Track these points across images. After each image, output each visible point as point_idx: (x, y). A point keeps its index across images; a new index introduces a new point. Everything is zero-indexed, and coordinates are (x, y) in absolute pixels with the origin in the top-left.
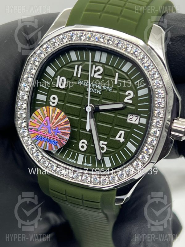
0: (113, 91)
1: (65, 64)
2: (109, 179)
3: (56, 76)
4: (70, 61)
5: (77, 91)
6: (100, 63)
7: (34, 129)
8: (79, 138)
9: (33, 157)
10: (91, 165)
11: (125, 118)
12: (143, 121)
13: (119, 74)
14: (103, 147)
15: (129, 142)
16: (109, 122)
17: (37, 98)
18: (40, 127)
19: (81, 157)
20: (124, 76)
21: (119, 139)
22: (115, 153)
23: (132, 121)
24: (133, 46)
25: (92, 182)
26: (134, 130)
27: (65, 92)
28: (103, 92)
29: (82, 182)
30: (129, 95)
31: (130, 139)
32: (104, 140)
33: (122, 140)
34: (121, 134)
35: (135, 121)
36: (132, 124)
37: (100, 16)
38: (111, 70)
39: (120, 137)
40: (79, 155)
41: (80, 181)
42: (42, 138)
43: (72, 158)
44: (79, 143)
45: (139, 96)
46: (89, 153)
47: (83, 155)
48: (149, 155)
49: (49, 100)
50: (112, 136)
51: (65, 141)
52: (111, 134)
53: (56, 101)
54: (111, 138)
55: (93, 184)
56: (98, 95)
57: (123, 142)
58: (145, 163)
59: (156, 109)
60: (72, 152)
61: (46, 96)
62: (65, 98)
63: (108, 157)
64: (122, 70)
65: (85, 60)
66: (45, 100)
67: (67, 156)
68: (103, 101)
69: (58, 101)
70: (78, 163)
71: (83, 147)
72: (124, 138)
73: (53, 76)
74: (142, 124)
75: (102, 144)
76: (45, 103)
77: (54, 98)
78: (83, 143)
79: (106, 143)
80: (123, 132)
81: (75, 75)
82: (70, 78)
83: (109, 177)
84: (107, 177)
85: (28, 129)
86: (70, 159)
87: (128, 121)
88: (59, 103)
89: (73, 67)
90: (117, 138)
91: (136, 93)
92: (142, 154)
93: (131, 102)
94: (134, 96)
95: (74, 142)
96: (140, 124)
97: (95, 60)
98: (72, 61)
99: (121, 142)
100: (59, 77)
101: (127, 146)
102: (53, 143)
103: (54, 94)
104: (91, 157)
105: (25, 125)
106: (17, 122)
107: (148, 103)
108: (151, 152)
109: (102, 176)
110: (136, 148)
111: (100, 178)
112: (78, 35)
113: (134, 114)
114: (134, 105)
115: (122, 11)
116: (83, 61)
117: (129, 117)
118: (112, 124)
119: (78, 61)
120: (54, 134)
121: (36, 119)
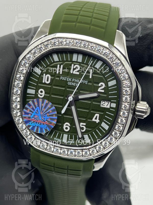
0: (89, 84)
1: (49, 64)
2: (89, 152)
3: (42, 74)
4: (53, 62)
5: (60, 85)
6: (77, 62)
7: (27, 117)
8: (63, 122)
9: (27, 139)
10: (74, 142)
11: (100, 104)
12: (114, 105)
14: (83, 128)
15: (103, 122)
16: (86, 108)
17: (28, 92)
19: (65, 136)
21: (95, 120)
22: (92, 131)
23: (104, 106)
24: (104, 49)
25: (76, 155)
26: (107, 112)
27: (50, 86)
28: (81, 85)
29: (68, 156)
30: (101, 86)
31: (104, 120)
32: (83, 122)
33: (98, 121)
35: (107, 106)
36: (105, 108)
37: (75, 25)
39: (96, 119)
40: (64, 134)
41: (66, 155)
42: (34, 124)
43: (59, 137)
44: (63, 125)
45: (109, 86)
46: (71, 133)
47: (67, 135)
48: (120, 131)
49: (37, 93)
50: (89, 118)
51: (53, 125)
52: (89, 117)
53: (43, 94)
54: (88, 120)
55: (77, 157)
57: (98, 122)
58: (117, 137)
59: (124, 96)
60: (58, 133)
61: (35, 90)
62: (50, 91)
63: (87, 135)
64: (95, 67)
65: (65, 60)
66: (34, 93)
67: (55, 136)
68: (81, 92)
69: (45, 94)
70: (63, 141)
71: (67, 128)
72: (99, 120)
73: (40, 74)
74: (113, 107)
75: (82, 125)
76: (34, 96)
77: (41, 92)
78: (67, 125)
79: (85, 124)
80: (98, 115)
82: (54, 75)
83: (90, 150)
84: (88, 150)
85: (22, 117)
86: (56, 138)
87: (101, 106)
88: (45, 95)
89: (56, 66)
90: (94, 120)
91: (107, 84)
92: (115, 131)
93: (103, 91)
94: (106, 86)
95: (59, 125)
96: (111, 107)
97: (73, 60)
98: (54, 62)
99: (97, 122)
100: (44, 74)
101: (101, 125)
102: (44, 127)
103: (41, 89)
104: (73, 136)
105: (20, 114)
106: (13, 113)
107: (116, 92)
108: (121, 129)
109: (84, 150)
110: (108, 127)
111: (82, 152)
112: (59, 41)
113: (106, 100)
114: (106, 94)
115: (91, 21)
116: (63, 61)
117: (102, 103)
118: (89, 109)
119: (60, 61)
120: (44, 120)
121: (29, 109)
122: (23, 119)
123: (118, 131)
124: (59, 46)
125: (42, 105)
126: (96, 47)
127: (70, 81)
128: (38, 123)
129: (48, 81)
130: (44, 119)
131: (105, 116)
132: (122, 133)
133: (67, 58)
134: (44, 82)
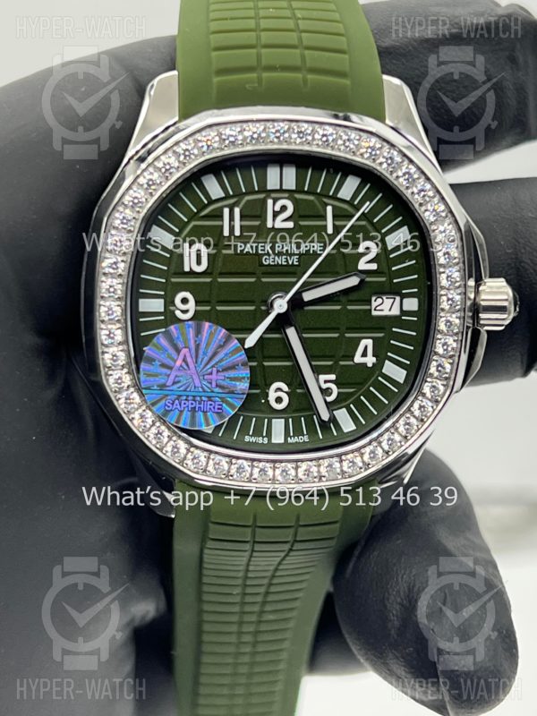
1: (195, 211)
2: (362, 458)
4: (206, 202)
5: (239, 271)
6: (281, 190)
7: (155, 387)
8: (265, 382)
9: (166, 454)
10: (306, 439)
11: (368, 307)
12: (412, 304)
13: (334, 207)
14: (328, 388)
15: (387, 362)
16: (330, 326)
17: (141, 310)
18: (172, 378)
19: (278, 425)
20: (346, 210)
21: (363, 360)
22: (359, 394)
23: (383, 310)
24: (361, 136)
25: (324, 476)
26: (394, 329)
27: (208, 280)
28: (302, 259)
31: (389, 354)
32: (327, 370)
33: (370, 360)
34: (366, 347)
35: (390, 310)
36: (386, 317)
38: (312, 201)
39: (364, 354)
40: (274, 420)
42: (180, 404)
43: (258, 433)
44: (267, 394)
45: (389, 248)
46: (297, 411)
47: (283, 420)
48: (446, 378)
49: (172, 308)
50: (343, 356)
51: (241, 396)
52: (341, 355)
53: (191, 305)
54: (342, 363)
55: (327, 481)
56: (291, 270)
57: (373, 364)
59: (442, 270)
60: (254, 419)
61: (162, 301)
62: (211, 294)
63: (344, 410)
64: (339, 196)
65: (244, 191)
66: (162, 310)
67: (245, 430)
69: (196, 305)
70: (274, 441)
71: (279, 400)
72: (373, 356)
74: (409, 312)
75: (326, 382)
76: (163, 318)
77: (185, 301)
78: (278, 390)
79: (333, 377)
80: (369, 342)
81: (226, 233)
83: (362, 454)
84: (357, 454)
85: (139, 391)
86: (252, 436)
87: (374, 313)
88: (198, 308)
89: (219, 214)
90: (358, 359)
92: (429, 380)
93: (374, 266)
96: (403, 312)
97: (269, 188)
98: (211, 202)
99: (370, 365)
101: (383, 371)
102: (212, 407)
103: (182, 291)
104: (302, 419)
105: (129, 383)
106: (107, 380)
107: (414, 262)
108: (448, 370)
109: (343, 457)
110: (405, 372)
111: (341, 461)
112: (221, 134)
113: (385, 293)
114: (383, 273)
115: (303, 57)
116: (238, 194)
117: (374, 304)
118: (338, 329)
119: (227, 197)
120: (209, 385)
121: (157, 362)
122: (142, 395)
123: (441, 380)
124: (222, 149)
125: (196, 341)
126: (336, 134)
128: (190, 398)
129: (199, 262)
130: (211, 383)
131: (392, 342)
132: (451, 383)
133: (248, 182)
134: (187, 269)
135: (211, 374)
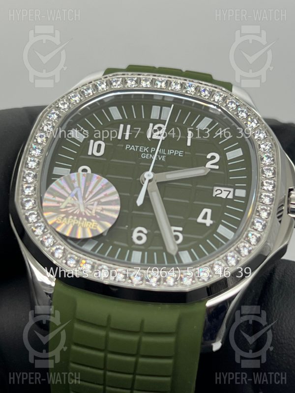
1: (102, 124)
4: (109, 120)
6: (159, 120)
11: (211, 188)
12: (241, 193)
14: (176, 236)
15: (220, 226)
17: (54, 173)
18: (65, 204)
19: (137, 255)
21: (204, 221)
26: (227, 206)
28: (168, 158)
30: (212, 158)
34: (206, 213)
35: (227, 196)
40: (134, 252)
42: (67, 221)
43: (121, 258)
44: (132, 233)
45: (228, 159)
47: (141, 253)
60: (120, 249)
61: (70, 170)
63: (187, 252)
65: (135, 117)
72: (211, 219)
74: (239, 197)
75: (175, 231)
77: (85, 170)
78: (140, 232)
79: (181, 229)
80: (209, 211)
90: (200, 220)
91: (223, 156)
93: (216, 167)
94: (221, 159)
96: (235, 197)
97: (152, 118)
98: (113, 121)
99: (208, 225)
100: (92, 141)
101: (218, 231)
102: (89, 225)
103: (84, 165)
104: (155, 253)
107: (245, 168)
110: (233, 234)
117: (215, 193)
119: (124, 119)
120: (90, 212)
127: (146, 152)
129: (98, 151)
131: (225, 213)
134: (90, 154)
135: (93, 205)
